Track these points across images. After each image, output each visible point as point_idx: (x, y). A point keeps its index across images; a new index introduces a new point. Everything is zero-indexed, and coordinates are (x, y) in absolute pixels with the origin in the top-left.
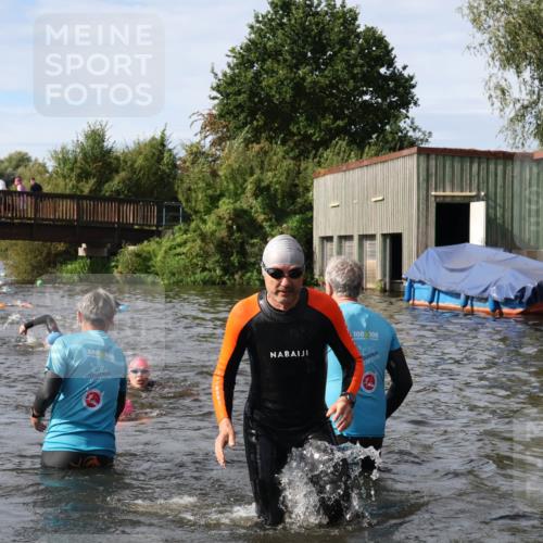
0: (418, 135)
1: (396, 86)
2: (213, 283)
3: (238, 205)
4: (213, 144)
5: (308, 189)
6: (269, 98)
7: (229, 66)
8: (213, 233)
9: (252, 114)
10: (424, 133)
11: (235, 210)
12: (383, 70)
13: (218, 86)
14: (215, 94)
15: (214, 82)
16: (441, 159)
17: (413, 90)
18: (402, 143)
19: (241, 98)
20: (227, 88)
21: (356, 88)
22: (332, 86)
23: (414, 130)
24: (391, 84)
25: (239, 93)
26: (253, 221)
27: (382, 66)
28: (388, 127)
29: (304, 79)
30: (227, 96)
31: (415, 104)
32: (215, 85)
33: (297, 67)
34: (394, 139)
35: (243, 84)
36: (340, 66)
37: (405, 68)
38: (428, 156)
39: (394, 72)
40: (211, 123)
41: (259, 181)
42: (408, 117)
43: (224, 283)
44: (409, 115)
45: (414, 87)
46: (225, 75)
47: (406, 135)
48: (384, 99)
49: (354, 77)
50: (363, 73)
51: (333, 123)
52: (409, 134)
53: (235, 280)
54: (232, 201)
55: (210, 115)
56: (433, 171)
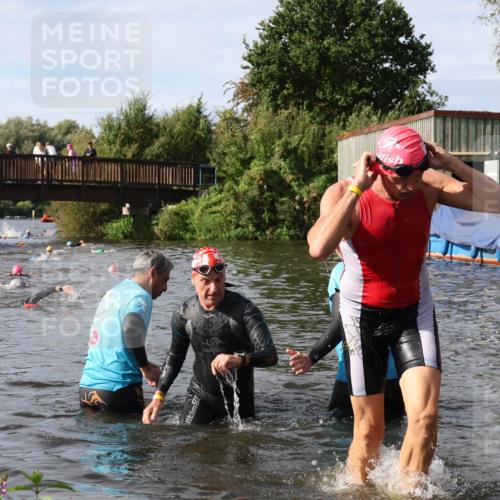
0: (435, 99)
1: (415, 54)
2: (246, 239)
3: (268, 166)
4: (245, 110)
5: (332, 151)
6: (296, 67)
7: (260, 36)
8: (245, 193)
9: (282, 82)
10: (441, 98)
11: (265, 171)
12: (402, 40)
13: (249, 56)
14: (246, 63)
15: (246, 52)
16: (456, 121)
17: (430, 58)
18: (420, 107)
19: (273, 68)
20: (258, 58)
21: (377, 57)
22: (354, 55)
23: (432, 94)
24: (410, 52)
25: (269, 63)
26: (282, 181)
27: (401, 35)
28: (406, 92)
29: (328, 49)
30: (258, 65)
31: (432, 70)
32: (246, 55)
33: (322, 37)
34: (413, 103)
35: (273, 54)
36: (362, 36)
37: (422, 37)
38: (444, 118)
39: (412, 40)
40: (243, 91)
41: (287, 143)
42: (425, 82)
43: (256, 238)
44: (427, 80)
45: (431, 54)
46: (256, 45)
47: (424, 100)
48: (403, 66)
49: (375, 46)
50: (383, 42)
51: (359, 89)
52: (427, 98)
53: (266, 235)
54: (262, 163)
55: (242, 83)
56: (449, 132)
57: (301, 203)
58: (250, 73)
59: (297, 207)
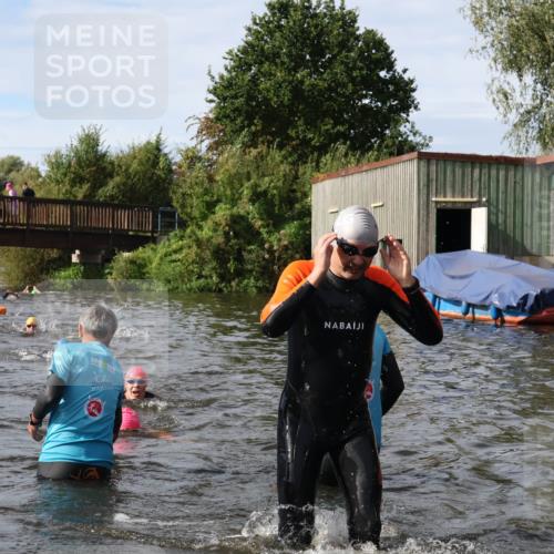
0: (418, 139)
1: (397, 90)
2: (210, 290)
3: (235, 210)
4: (210, 148)
5: (306, 195)
6: (267, 101)
7: (226, 69)
8: (209, 240)
9: (250, 118)
10: (424, 138)
11: (232, 216)
12: (383, 74)
13: (215, 89)
14: (211, 97)
15: (211, 85)
16: (441, 164)
17: (413, 94)
18: (402, 148)
19: (240, 102)
20: (224, 91)
21: (355, 92)
22: (330, 89)
23: (415, 134)
24: (391, 88)
25: (235, 97)
26: (250, 227)
27: (382, 69)
28: (387, 132)
29: (302, 82)
30: (224, 99)
31: (416, 108)
32: (211, 88)
33: (295, 70)
35: (240, 87)
36: (339, 69)
37: (405, 71)
38: (429, 161)
39: (394, 75)
40: (208, 127)
41: (256, 186)
42: (408, 121)
43: (220, 291)
44: (409, 119)
45: (414, 90)
46: (222, 77)
47: (406, 140)
48: (384, 103)
49: (353, 80)
50: (362, 76)
51: (333, 128)
52: (409, 139)
53: (231, 287)
54: (229, 207)
55: (207, 119)
56: (433, 176)
57: (271, 251)
58: (216, 108)
59: (267, 256)
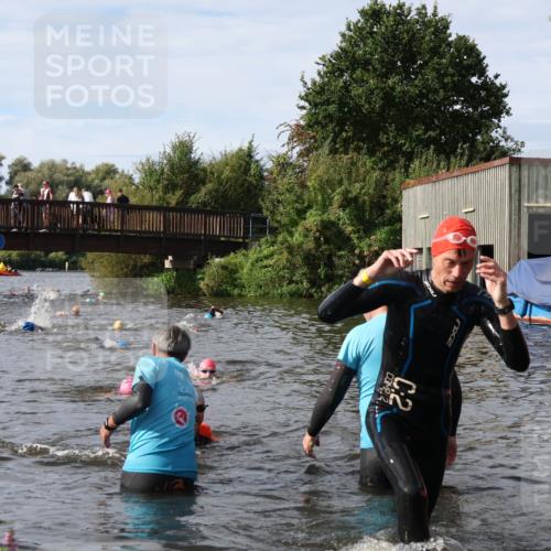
0: (510, 144)
1: (488, 96)
2: (300, 296)
3: (325, 216)
4: (301, 155)
5: (396, 201)
6: (358, 107)
7: (319, 74)
8: (300, 246)
9: (341, 123)
10: (516, 143)
11: (322, 221)
12: (474, 79)
13: (306, 95)
14: (303, 103)
15: (303, 91)
16: (533, 169)
17: (506, 100)
18: (493, 153)
19: (332, 108)
20: (317, 97)
21: (446, 98)
22: (421, 95)
23: (506, 140)
24: (483, 93)
25: (328, 102)
26: (340, 233)
27: (474, 75)
28: (479, 137)
29: (393, 89)
30: (315, 105)
31: (508, 113)
32: (303, 94)
33: (386, 76)
34: (485, 149)
35: (332, 93)
36: (430, 75)
37: (497, 77)
38: (520, 167)
39: (485, 81)
40: (298, 133)
41: (348, 192)
42: (499, 127)
43: (311, 296)
44: (501, 124)
45: (506, 96)
46: (314, 83)
47: (497, 145)
48: (475, 109)
49: (444, 86)
50: (453, 82)
51: (424, 134)
52: (501, 144)
53: (322, 292)
54: (320, 213)
55: (298, 126)
56: (525, 181)
57: (361, 256)
58: (307, 114)
59: (357, 262)
